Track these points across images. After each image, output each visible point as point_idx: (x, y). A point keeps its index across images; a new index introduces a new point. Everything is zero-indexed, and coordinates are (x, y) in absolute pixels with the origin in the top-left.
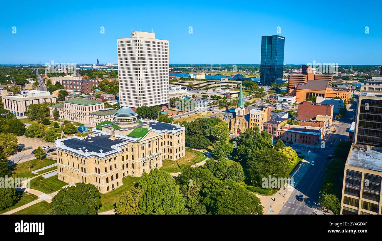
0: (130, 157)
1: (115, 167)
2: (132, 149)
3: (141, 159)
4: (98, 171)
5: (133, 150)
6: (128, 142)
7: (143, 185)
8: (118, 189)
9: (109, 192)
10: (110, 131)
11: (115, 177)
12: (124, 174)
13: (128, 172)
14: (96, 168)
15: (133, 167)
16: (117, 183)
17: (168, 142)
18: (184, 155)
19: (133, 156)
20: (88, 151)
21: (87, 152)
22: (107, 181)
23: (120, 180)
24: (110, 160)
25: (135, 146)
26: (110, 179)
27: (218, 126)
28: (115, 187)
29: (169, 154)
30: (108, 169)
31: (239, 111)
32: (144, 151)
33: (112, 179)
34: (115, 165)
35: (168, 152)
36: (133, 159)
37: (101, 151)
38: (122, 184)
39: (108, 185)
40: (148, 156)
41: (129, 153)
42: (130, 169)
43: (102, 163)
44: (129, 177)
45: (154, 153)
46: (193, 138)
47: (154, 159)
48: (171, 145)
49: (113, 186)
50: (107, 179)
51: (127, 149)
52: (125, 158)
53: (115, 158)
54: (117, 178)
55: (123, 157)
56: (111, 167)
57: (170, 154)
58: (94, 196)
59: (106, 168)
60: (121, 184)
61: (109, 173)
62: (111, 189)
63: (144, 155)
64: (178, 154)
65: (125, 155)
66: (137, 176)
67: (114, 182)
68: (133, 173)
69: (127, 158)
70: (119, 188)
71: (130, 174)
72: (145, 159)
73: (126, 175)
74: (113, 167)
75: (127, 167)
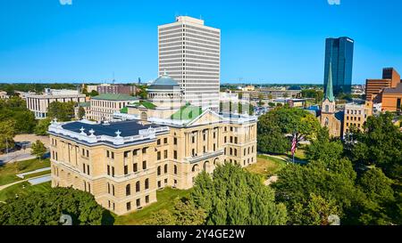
0: (171, 155)
1: (144, 167)
2: (175, 140)
3: (190, 158)
4: (111, 171)
5: (175, 143)
6: (168, 129)
7: (201, 197)
8: (147, 208)
9: (131, 214)
10: (140, 112)
11: (142, 185)
12: (159, 183)
13: (166, 180)
14: (108, 166)
15: (175, 173)
16: (147, 197)
17: (231, 138)
18: (255, 161)
19: (175, 152)
20: (94, 134)
21: (92, 135)
22: (128, 192)
23: (152, 192)
24: (135, 152)
25: (180, 134)
26: (133, 188)
27: (306, 119)
28: (143, 204)
29: (231, 158)
30: (130, 169)
31: (327, 106)
32: (194, 146)
33: (138, 189)
34: (144, 163)
35: (231, 153)
36: (175, 157)
37: (118, 133)
38: (155, 200)
39: (129, 198)
40: (201, 154)
41: (170, 147)
42: (170, 176)
43: (119, 156)
44: (168, 188)
45: (211, 151)
46: (266, 137)
47: (211, 160)
48: (236, 142)
49: (138, 201)
50: (128, 188)
51: (165, 140)
52: (162, 156)
53: (144, 150)
54: (147, 187)
55: (159, 153)
56: (135, 165)
57: (233, 158)
58: (88, 218)
59: (126, 168)
60: (153, 200)
61: (132, 178)
62: (134, 207)
63: (195, 152)
64: (246, 158)
65: (162, 149)
66: (181, 188)
67: (141, 195)
68: (176, 182)
69: (166, 157)
70: (149, 207)
71: (171, 184)
72: (196, 158)
73: (163, 185)
74: (140, 166)
75: (166, 171)
